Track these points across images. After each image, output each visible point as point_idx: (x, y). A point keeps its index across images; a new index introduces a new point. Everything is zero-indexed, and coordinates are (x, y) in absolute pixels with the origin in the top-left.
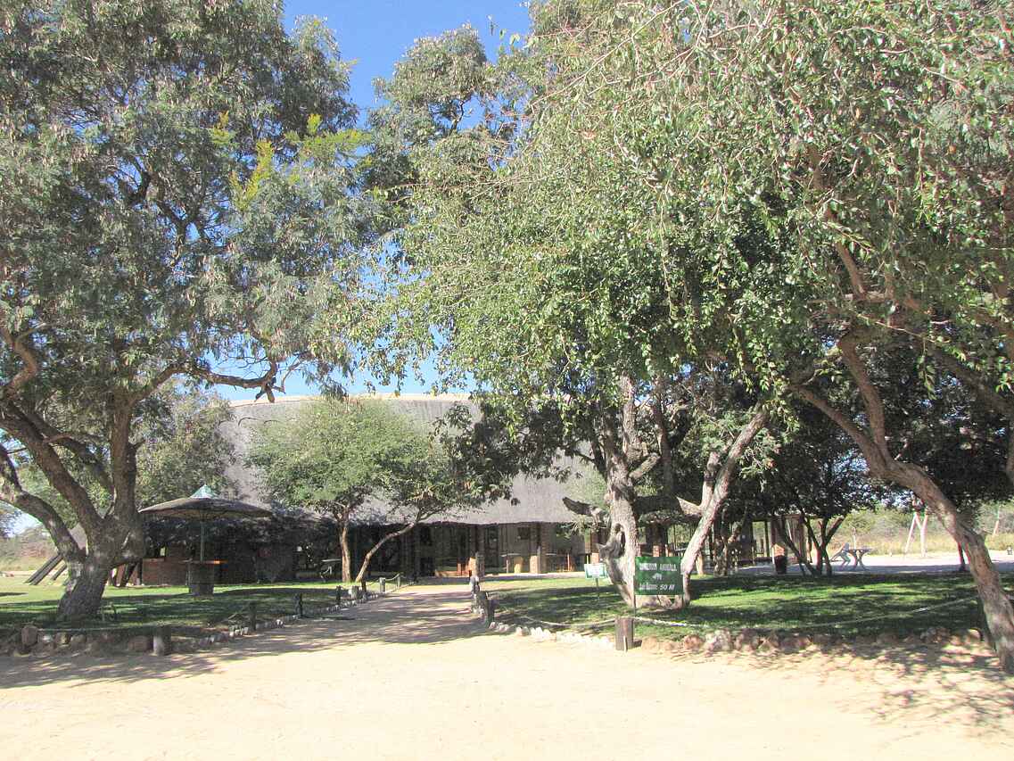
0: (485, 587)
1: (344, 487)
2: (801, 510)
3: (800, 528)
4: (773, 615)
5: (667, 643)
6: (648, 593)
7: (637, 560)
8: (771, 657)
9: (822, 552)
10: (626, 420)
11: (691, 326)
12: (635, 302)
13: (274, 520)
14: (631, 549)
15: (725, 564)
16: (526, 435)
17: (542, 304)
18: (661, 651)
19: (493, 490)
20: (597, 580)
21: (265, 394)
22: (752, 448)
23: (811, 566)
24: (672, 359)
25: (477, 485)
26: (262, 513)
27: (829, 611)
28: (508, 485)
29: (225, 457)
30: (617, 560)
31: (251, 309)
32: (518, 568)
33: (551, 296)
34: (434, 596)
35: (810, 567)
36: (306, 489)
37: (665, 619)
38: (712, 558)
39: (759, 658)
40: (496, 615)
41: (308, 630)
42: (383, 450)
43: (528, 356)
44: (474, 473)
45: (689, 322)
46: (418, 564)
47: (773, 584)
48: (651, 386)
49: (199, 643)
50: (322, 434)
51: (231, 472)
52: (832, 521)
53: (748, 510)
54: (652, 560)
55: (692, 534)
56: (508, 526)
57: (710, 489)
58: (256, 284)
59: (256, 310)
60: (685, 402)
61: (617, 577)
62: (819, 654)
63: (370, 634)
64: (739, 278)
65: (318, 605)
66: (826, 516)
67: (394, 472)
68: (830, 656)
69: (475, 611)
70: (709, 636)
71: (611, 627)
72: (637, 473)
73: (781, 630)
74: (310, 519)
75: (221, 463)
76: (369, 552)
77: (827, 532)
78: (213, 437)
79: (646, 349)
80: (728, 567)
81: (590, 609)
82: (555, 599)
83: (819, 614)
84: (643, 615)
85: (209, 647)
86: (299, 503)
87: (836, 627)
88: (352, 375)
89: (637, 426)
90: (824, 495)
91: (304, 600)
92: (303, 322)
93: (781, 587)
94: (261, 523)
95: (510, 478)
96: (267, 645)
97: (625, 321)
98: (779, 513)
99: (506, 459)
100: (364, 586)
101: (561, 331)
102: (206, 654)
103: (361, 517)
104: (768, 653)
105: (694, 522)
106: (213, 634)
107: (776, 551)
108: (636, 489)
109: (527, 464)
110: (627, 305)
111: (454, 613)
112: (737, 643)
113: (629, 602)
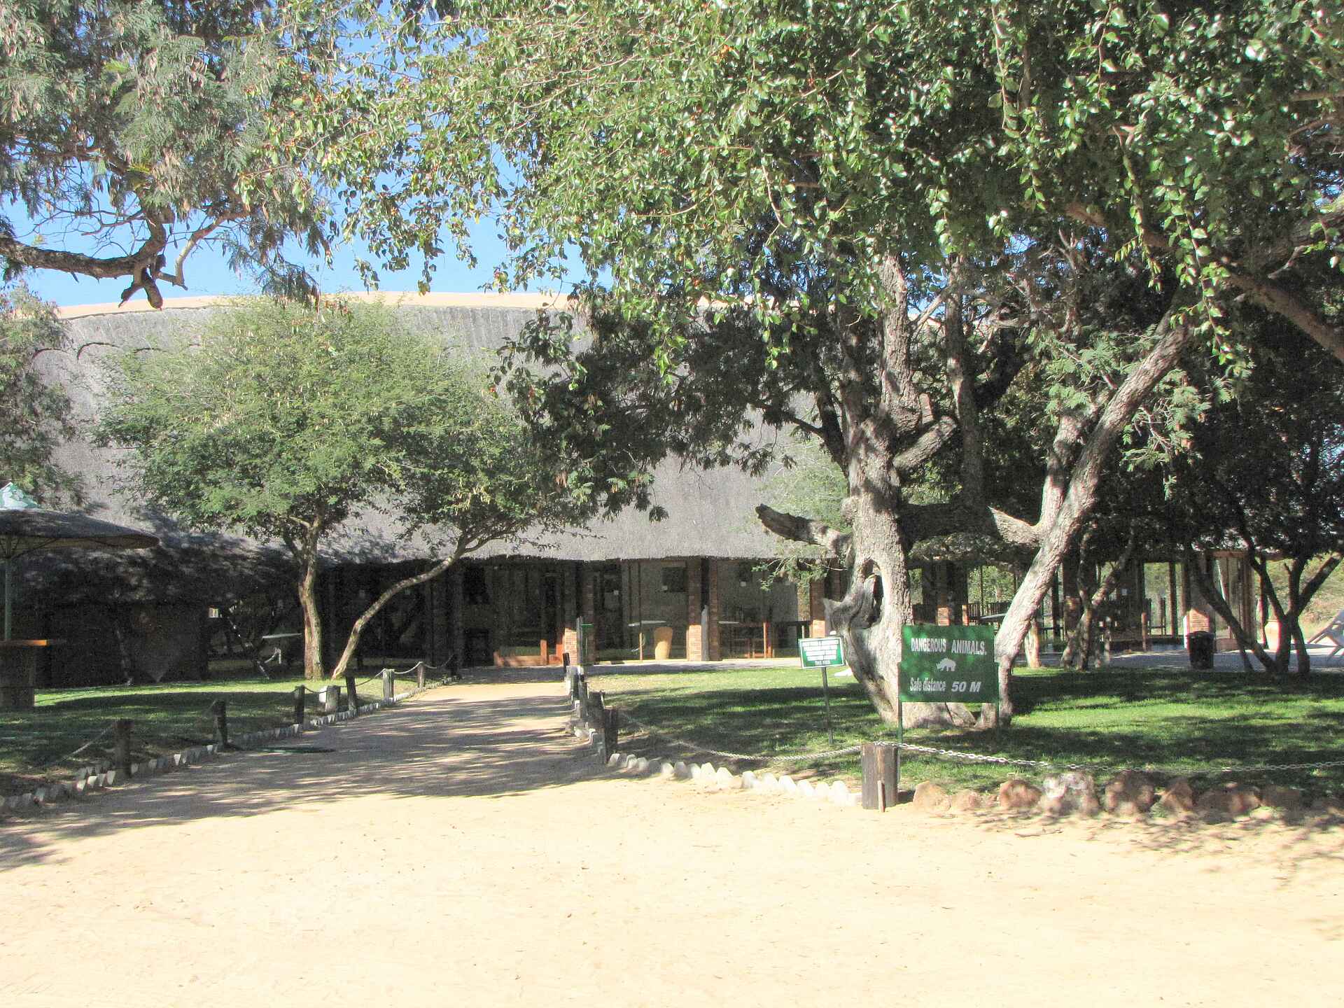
0: (595, 685)
1: (307, 485)
2: (1248, 540)
3: (1243, 577)
4: (1183, 747)
5: (965, 795)
6: (927, 698)
7: (908, 632)
8: (1179, 828)
9: (1290, 628)
10: (888, 349)
11: (1036, 151)
12: (918, 99)
13: (159, 553)
14: (893, 610)
15: (1084, 646)
16: (683, 379)
17: (727, 103)
18: (953, 810)
19: (614, 490)
20: (824, 671)
21: (142, 292)
22: (1150, 410)
23: (1265, 654)
24: (992, 221)
25: (582, 480)
26: (138, 539)
27: (1300, 743)
28: (646, 478)
29: (49, 425)
30: (865, 633)
31: (104, 107)
32: (661, 649)
33: (743, 86)
34: (495, 704)
35: (1264, 658)
36: (228, 490)
37: (961, 749)
38: (1057, 633)
39: (1153, 830)
40: (622, 740)
41: (241, 774)
42: (387, 409)
43: (694, 212)
44: (575, 455)
45: (1033, 143)
46: (460, 643)
47: (1184, 688)
48: (944, 279)
49: (13, 805)
50: (259, 376)
51: (65, 457)
52: (1314, 565)
53: (1136, 538)
54: (936, 633)
55: (1017, 584)
56: (643, 566)
57: (1057, 492)
58: (113, 52)
59: (118, 109)
60: (1013, 313)
61: (866, 666)
62: (1277, 826)
63: (367, 780)
64: (1143, 49)
65: (257, 724)
66: (1300, 552)
67: (410, 454)
68: (1301, 831)
69: (578, 732)
70: (1050, 783)
71: (851, 763)
72: (908, 458)
73: (1200, 777)
74: (237, 551)
75: (43, 437)
76: (358, 616)
77: (1302, 587)
78: (23, 383)
79: (938, 200)
80: (1089, 653)
81: (810, 729)
82: (739, 709)
83: (1278, 749)
84: (921, 742)
85: (35, 812)
86: (212, 519)
87: (1315, 773)
88: (327, 248)
89: (912, 362)
90: (1298, 509)
91: (229, 714)
92: (220, 138)
93: (1201, 696)
94: (133, 561)
95: (649, 468)
96: (156, 806)
97: (898, 140)
98: (1201, 545)
99: (641, 428)
100: (351, 686)
101: (763, 161)
102: (30, 827)
103: (344, 546)
104: (1171, 820)
105: (1023, 558)
106: (41, 786)
107: (1191, 623)
108: (905, 491)
109: (683, 435)
110: (903, 105)
111: (535, 736)
112: (1108, 799)
113: (889, 715)
